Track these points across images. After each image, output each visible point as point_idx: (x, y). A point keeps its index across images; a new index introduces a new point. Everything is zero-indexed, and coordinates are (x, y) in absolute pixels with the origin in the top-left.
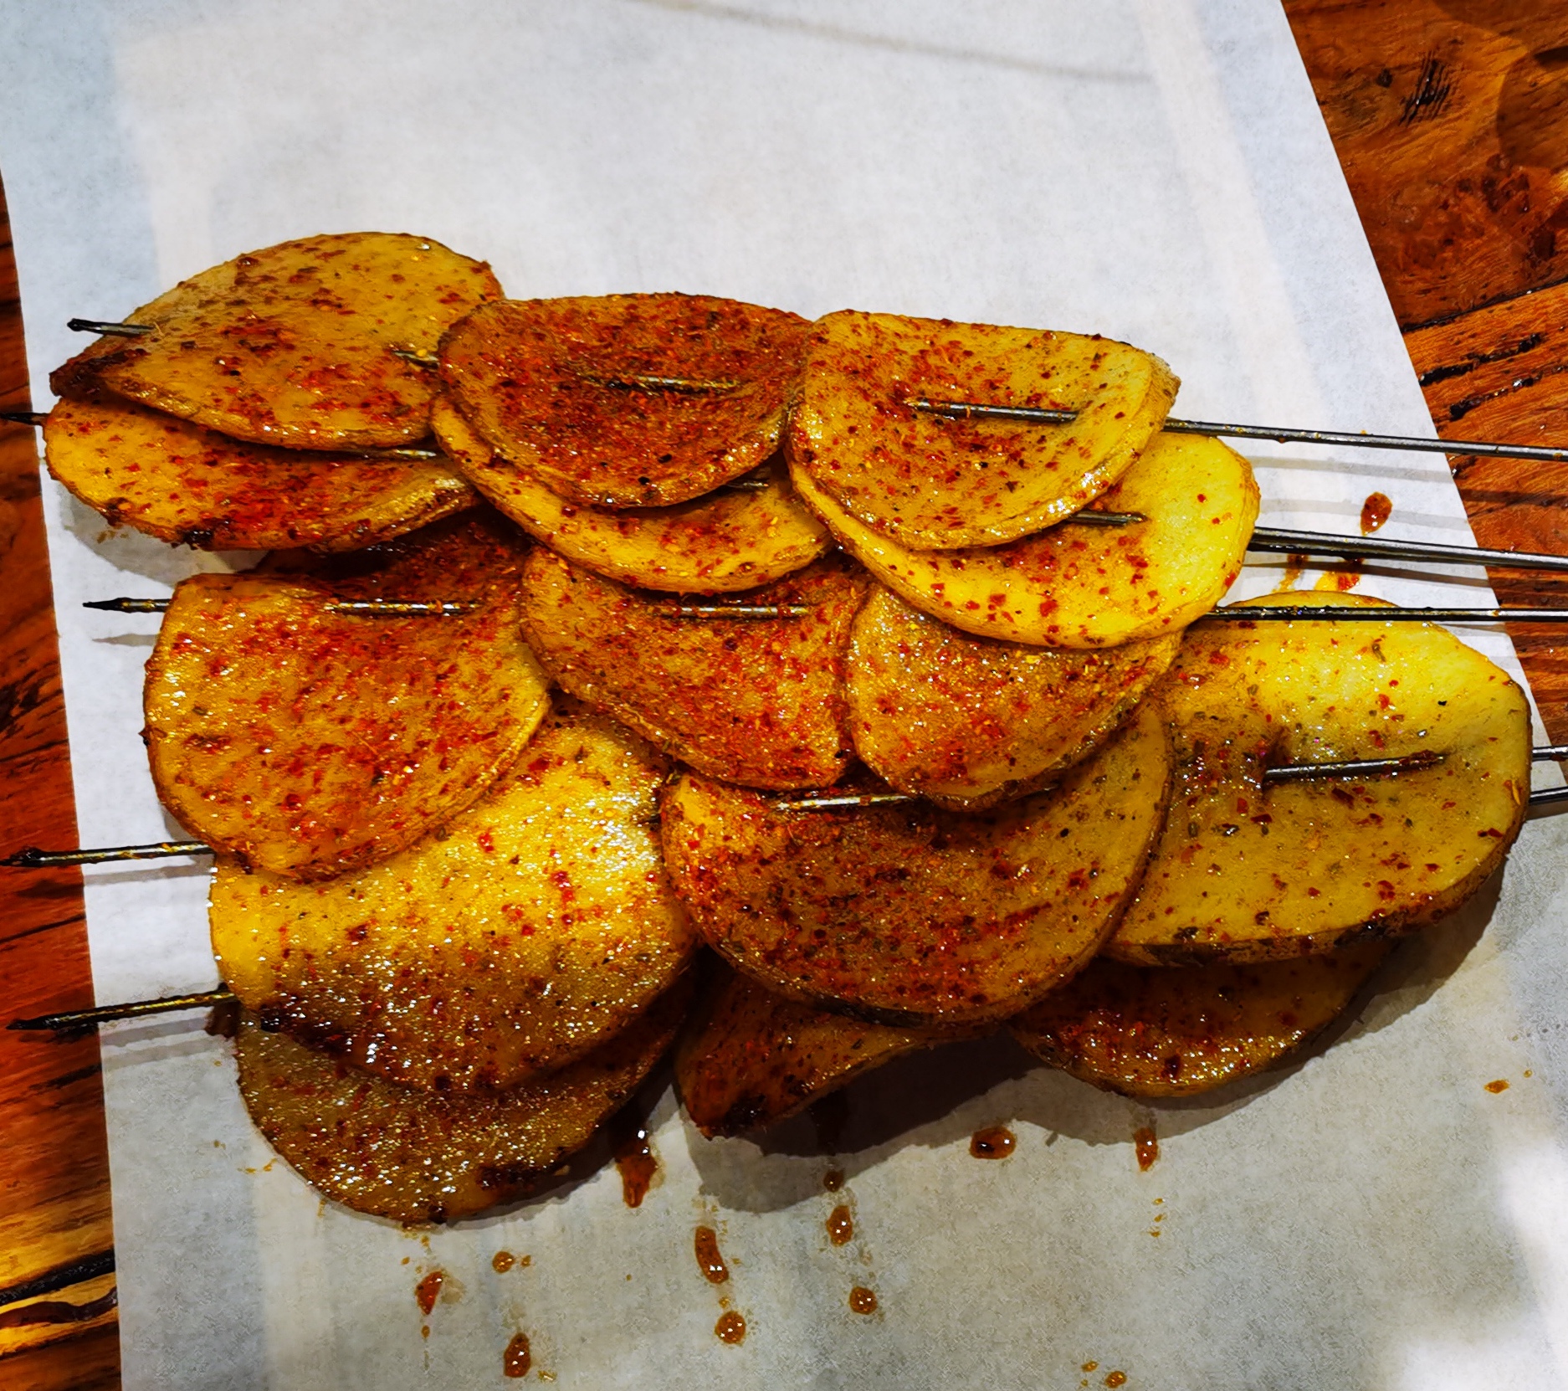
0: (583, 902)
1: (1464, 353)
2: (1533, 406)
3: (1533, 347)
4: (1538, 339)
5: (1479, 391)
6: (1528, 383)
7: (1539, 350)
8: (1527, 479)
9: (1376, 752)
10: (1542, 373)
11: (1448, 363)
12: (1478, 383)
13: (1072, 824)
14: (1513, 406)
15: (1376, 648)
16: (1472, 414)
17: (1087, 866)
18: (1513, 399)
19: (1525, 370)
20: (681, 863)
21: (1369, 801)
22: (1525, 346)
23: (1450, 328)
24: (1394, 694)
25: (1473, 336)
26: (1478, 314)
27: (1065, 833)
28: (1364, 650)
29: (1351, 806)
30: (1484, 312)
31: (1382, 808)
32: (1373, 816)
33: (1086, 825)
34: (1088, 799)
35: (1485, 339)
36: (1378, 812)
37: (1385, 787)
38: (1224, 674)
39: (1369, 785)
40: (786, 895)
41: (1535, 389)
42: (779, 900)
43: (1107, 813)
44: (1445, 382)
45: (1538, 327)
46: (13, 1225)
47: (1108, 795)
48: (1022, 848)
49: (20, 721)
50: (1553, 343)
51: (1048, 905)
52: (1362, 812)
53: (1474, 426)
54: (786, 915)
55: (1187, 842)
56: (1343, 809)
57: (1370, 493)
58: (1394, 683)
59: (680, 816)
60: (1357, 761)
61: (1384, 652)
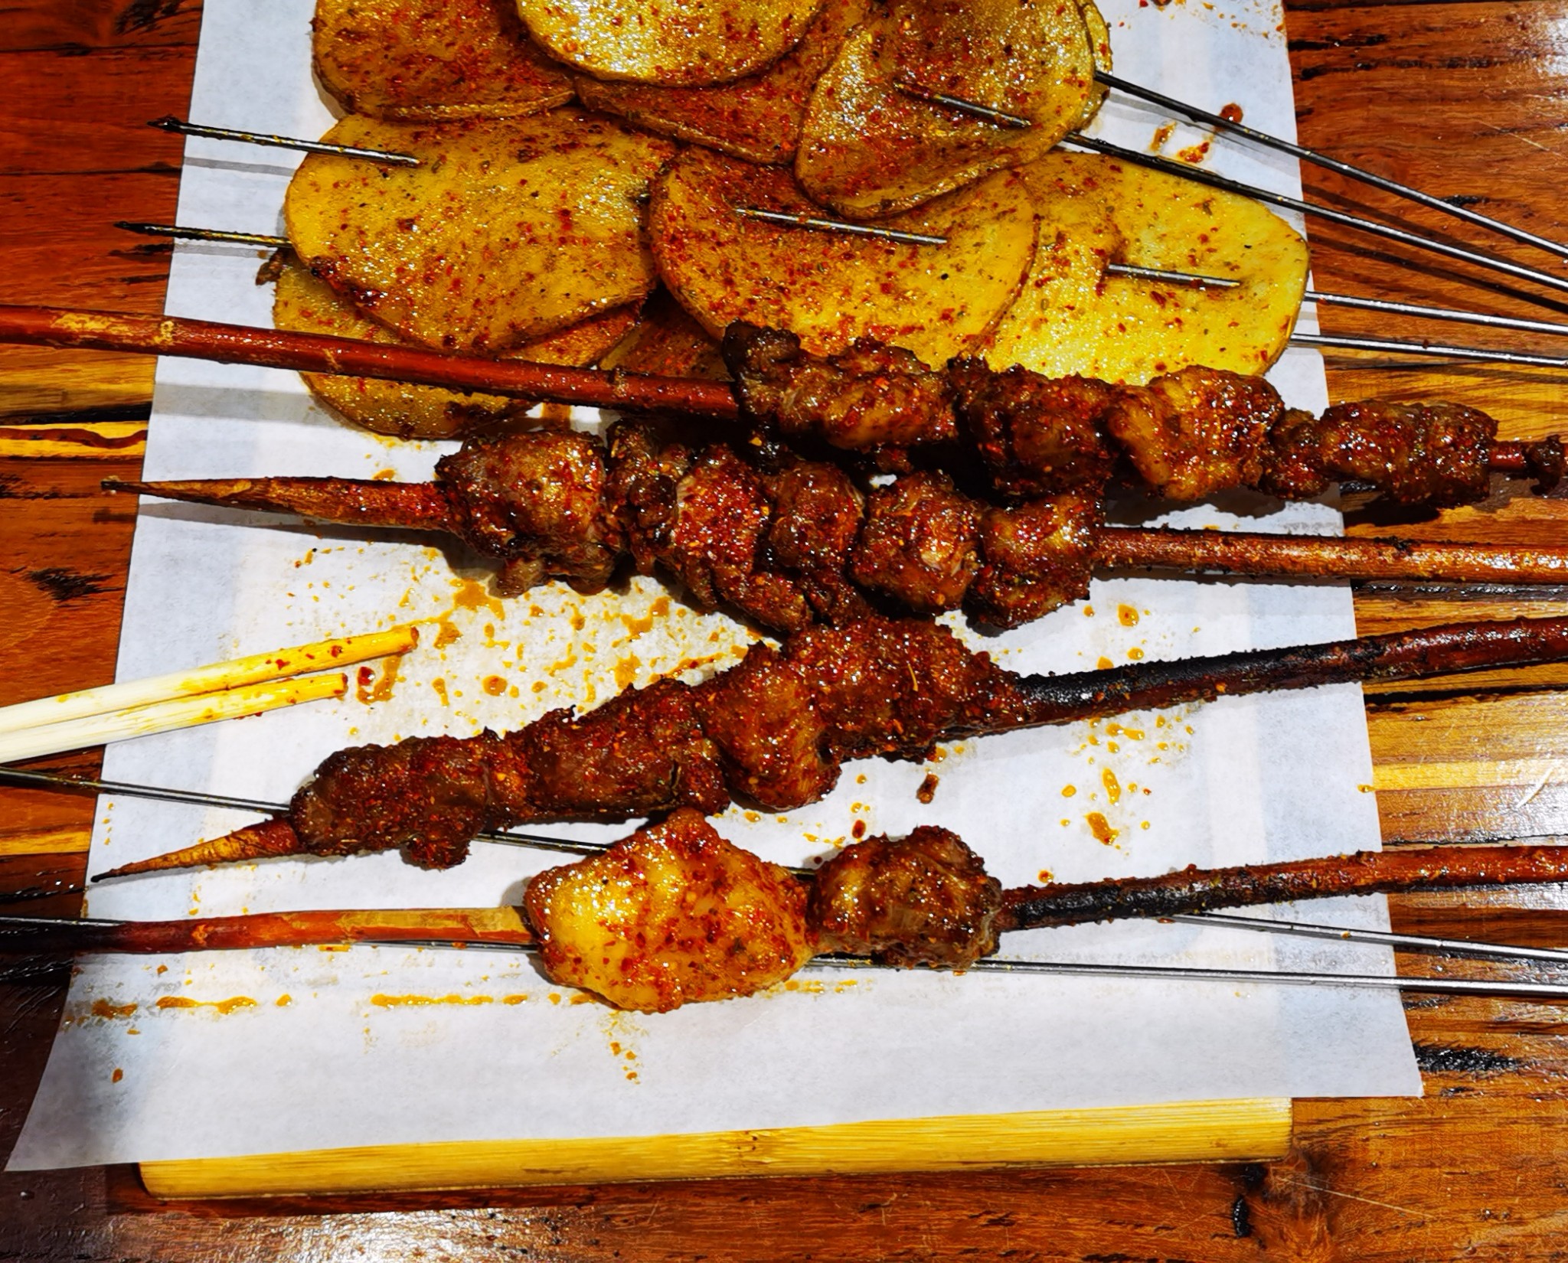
0: (579, 233)
1: (1324, 35)
2: (1366, 85)
3: (1377, 43)
4: (1382, 39)
5: (1327, 64)
6: (1367, 67)
7: (1381, 47)
8: (1347, 134)
9: (1191, 270)
10: (1379, 64)
11: (1311, 39)
12: (1330, 59)
13: (952, 272)
14: (1351, 81)
15: (1206, 206)
16: (1318, 79)
17: (958, 310)
18: (1354, 76)
19: (1366, 58)
20: (661, 227)
21: (1177, 305)
22: (1371, 42)
23: (1318, 15)
24: (1213, 237)
25: (1335, 25)
26: (1342, 11)
27: (945, 277)
28: (1197, 205)
29: (1163, 307)
30: (1347, 11)
31: (1185, 313)
32: (1178, 321)
33: (963, 276)
34: (967, 257)
35: (1342, 29)
36: (1182, 318)
37: (1192, 297)
38: (1092, 194)
39: (1179, 292)
40: (731, 270)
41: (1371, 74)
42: (727, 271)
43: (980, 272)
44: (1304, 52)
45: (1385, 31)
46: (70, 371)
47: (984, 259)
48: (911, 278)
49: (159, 23)
50: (1391, 45)
51: (922, 328)
52: (1170, 312)
53: (1318, 88)
54: (729, 282)
55: (1038, 314)
56: (1156, 308)
57: (1228, 103)
58: (1215, 229)
59: (666, 196)
60: (1174, 272)
61: (1212, 209)
